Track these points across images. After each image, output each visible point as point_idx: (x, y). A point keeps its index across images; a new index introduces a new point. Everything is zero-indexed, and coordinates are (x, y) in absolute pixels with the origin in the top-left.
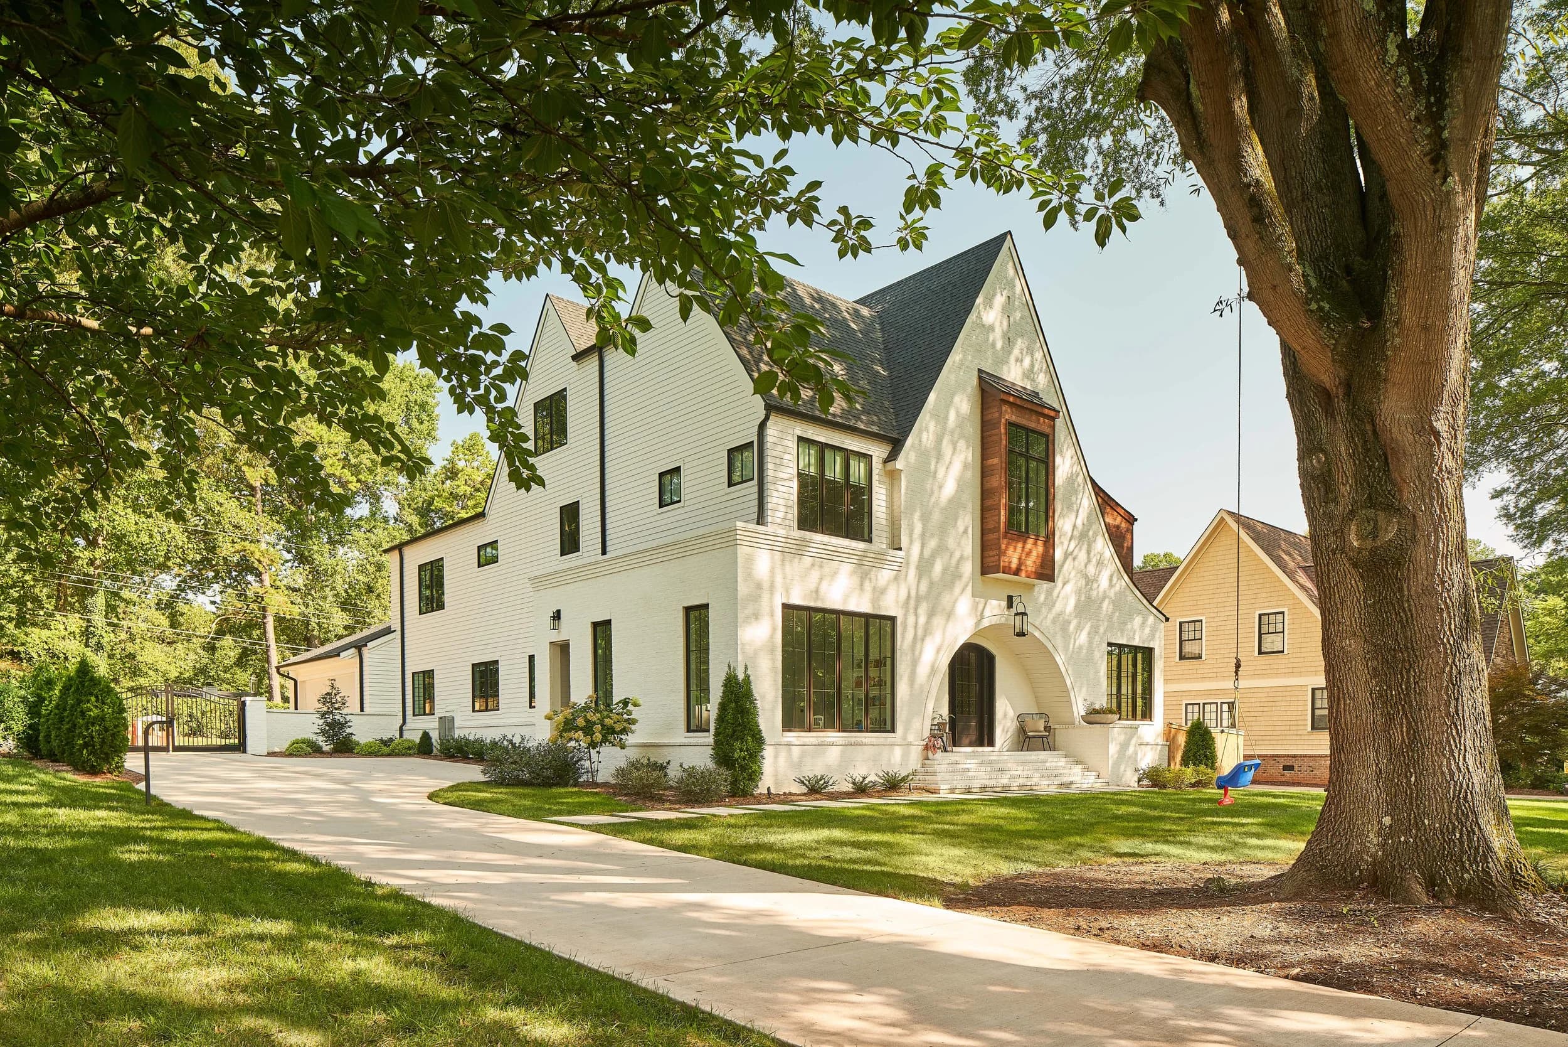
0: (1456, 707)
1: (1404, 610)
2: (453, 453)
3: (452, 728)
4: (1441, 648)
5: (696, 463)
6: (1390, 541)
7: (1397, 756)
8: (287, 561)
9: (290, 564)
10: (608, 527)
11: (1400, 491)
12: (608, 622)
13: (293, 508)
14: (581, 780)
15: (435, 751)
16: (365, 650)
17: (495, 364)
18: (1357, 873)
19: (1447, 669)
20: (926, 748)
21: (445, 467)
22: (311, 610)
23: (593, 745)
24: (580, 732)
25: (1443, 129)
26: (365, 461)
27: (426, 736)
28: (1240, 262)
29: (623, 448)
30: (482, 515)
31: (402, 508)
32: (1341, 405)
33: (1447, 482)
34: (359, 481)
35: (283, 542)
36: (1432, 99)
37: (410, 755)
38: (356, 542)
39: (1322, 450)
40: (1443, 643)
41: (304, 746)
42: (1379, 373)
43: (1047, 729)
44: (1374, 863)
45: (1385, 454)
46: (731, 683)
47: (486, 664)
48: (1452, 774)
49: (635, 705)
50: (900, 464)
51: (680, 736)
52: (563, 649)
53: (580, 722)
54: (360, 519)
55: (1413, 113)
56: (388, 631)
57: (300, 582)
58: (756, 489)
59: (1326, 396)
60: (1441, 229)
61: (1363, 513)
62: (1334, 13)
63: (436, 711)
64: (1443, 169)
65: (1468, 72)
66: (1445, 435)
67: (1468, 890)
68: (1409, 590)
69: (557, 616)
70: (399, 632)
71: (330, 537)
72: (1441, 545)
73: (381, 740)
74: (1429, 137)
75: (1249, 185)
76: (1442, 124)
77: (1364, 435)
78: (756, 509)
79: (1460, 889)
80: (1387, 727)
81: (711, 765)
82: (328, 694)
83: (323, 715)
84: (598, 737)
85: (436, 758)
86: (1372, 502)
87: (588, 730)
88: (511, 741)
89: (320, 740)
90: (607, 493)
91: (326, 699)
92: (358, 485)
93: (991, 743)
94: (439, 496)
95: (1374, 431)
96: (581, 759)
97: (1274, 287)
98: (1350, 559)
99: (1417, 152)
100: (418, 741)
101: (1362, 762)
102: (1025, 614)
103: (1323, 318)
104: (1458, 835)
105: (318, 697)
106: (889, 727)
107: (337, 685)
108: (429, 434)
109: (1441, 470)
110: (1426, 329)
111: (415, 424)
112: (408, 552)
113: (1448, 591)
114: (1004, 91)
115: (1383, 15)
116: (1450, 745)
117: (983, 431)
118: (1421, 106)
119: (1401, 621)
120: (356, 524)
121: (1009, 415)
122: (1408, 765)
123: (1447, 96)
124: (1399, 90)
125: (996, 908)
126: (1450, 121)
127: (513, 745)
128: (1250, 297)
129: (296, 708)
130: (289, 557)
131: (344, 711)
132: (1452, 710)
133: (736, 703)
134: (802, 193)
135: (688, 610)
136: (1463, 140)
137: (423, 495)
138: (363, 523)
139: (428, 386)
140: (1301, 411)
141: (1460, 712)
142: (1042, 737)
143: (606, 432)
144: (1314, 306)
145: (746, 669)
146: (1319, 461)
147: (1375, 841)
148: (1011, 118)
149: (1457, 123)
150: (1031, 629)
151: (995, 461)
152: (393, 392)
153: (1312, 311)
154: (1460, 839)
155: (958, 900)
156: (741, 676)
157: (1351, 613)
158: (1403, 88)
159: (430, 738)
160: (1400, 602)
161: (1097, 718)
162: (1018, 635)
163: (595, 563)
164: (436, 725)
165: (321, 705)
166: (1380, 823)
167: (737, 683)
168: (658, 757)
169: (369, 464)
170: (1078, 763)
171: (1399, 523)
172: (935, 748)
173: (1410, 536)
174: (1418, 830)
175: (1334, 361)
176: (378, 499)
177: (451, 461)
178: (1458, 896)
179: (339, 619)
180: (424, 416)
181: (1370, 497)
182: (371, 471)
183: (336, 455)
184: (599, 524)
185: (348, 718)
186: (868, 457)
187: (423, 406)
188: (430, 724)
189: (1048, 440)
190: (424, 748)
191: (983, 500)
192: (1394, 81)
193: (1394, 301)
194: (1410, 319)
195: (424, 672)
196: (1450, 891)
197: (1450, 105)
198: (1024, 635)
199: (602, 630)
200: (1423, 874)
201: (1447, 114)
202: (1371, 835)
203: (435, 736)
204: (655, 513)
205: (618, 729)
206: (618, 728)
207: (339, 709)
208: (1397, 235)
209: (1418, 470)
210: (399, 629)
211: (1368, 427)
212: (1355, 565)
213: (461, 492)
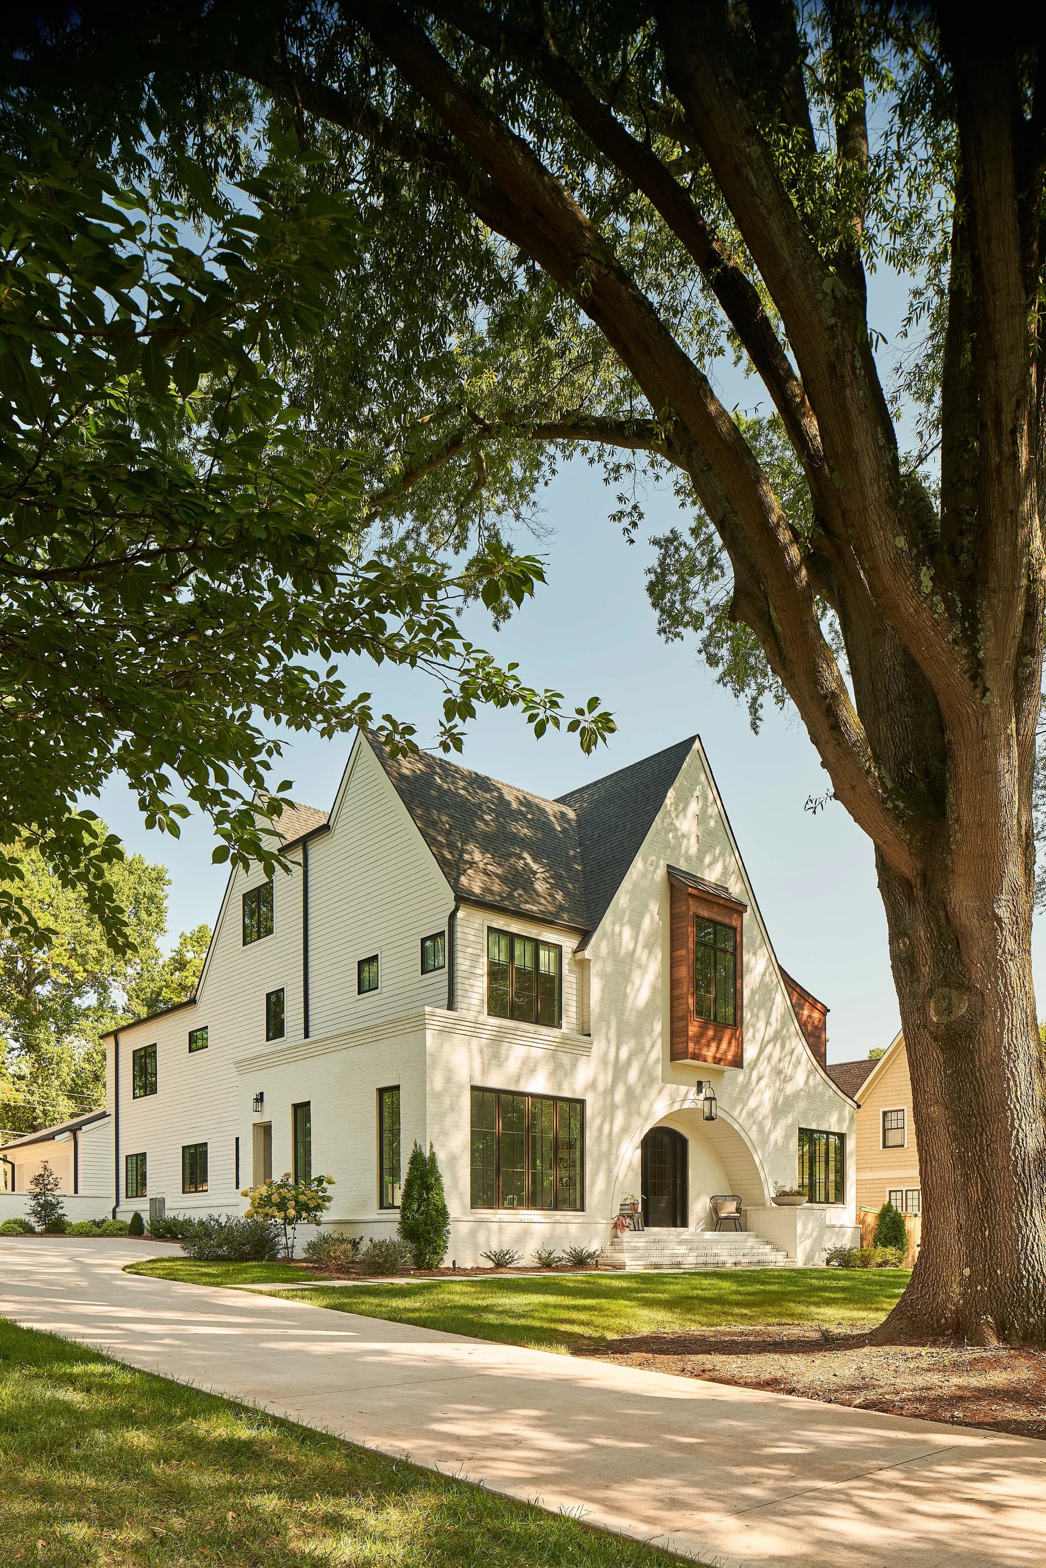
0: (1023, 1167)
1: (976, 1079)
2: (181, 944)
3: (163, 1208)
4: (1009, 1114)
5: (392, 951)
6: (962, 1016)
7: (974, 1212)
8: (13, 1049)
9: (16, 1053)
10: (310, 1013)
11: (969, 970)
12: (308, 1104)
13: (21, 998)
14: (279, 1256)
15: (146, 1232)
16: (80, 1134)
17: (93, 846)
18: (943, 1321)
19: (1014, 1133)
20: (616, 1226)
21: (173, 958)
22: (36, 1097)
23: (288, 1221)
24: (274, 1208)
25: (979, 650)
26: (91, 951)
27: (137, 1217)
28: (824, 765)
29: (324, 937)
30: (193, 1002)
31: (130, 998)
32: (919, 894)
33: (1011, 963)
34: (85, 971)
35: (10, 1030)
36: (967, 624)
37: (121, 1236)
38: (82, 1031)
39: (907, 935)
40: (1010, 1109)
41: (16, 1226)
42: (946, 865)
43: (738, 1210)
44: (956, 1312)
45: (957, 938)
46: (417, 1158)
47: (195, 1146)
48: (1020, 1228)
49: (330, 1183)
50: (587, 954)
51: (373, 1213)
52: (265, 1131)
53: (275, 1198)
54: (89, 1008)
55: (950, 636)
56: (104, 1115)
57: (26, 1070)
58: (446, 976)
59: (907, 884)
60: (984, 737)
61: (939, 991)
62: (871, 549)
63: (148, 1193)
64: (981, 685)
65: (996, 601)
66: (1007, 921)
67: (1033, 1333)
68: (980, 1061)
69: (260, 1098)
70: (113, 1117)
71: (57, 1026)
72: (1006, 1021)
73: (94, 1221)
74: (966, 657)
75: (825, 697)
76: (977, 645)
77: (938, 921)
78: (447, 995)
79: (1025, 1332)
80: (965, 1186)
81: (396, 1238)
82: (40, 1175)
83: (36, 1197)
84: (292, 1213)
85: (146, 1238)
86: (946, 981)
87: (282, 1206)
88: (217, 1221)
89: (32, 1220)
90: (310, 981)
91: (38, 1180)
92: (85, 975)
93: (684, 1224)
94: (167, 987)
95: (947, 917)
96: (277, 1236)
97: (853, 788)
98: (931, 1033)
99: (957, 670)
100: (129, 1222)
101: (946, 1219)
102: (714, 1099)
103: (898, 816)
104: (1025, 1283)
105: (31, 1179)
106: (578, 1207)
107: (49, 1166)
108: (157, 925)
109: (1004, 952)
110: (981, 826)
111: (143, 915)
112: (123, 1038)
113: (1014, 1062)
114: (688, 603)
115: (915, 551)
116: (1018, 1202)
117: (672, 924)
118: (957, 630)
119: (974, 1089)
120: (84, 1014)
121: (695, 908)
122: (982, 1220)
123: (979, 622)
124: (936, 616)
125: (618, 1356)
126: (983, 643)
127: (220, 1224)
128: (836, 796)
129: (13, 1190)
130: (16, 1045)
131: (57, 1193)
132: (1019, 1169)
133: (422, 1179)
134: (355, 703)
135: (381, 1091)
136: (996, 660)
137: (152, 986)
138: (90, 1013)
139: (157, 879)
140: (889, 899)
141: (1027, 1172)
142: (734, 1219)
143: (310, 922)
144: (890, 805)
145: (432, 1146)
146: (905, 945)
147: (957, 1291)
148: (696, 629)
149: (990, 645)
150: (721, 1114)
151: (683, 952)
152: (121, 884)
153: (888, 809)
154: (1027, 1288)
155: (587, 1350)
156: (428, 1155)
157: (934, 1084)
158: (939, 614)
159: (141, 1219)
160: (973, 1072)
161: (786, 1199)
162: (707, 1119)
163: (296, 1047)
164: (147, 1206)
165: (33, 1187)
166: (961, 1274)
167: (424, 1160)
168: (350, 1233)
169: (95, 954)
170: (768, 1243)
171: (969, 1000)
172: (623, 1227)
173: (979, 1013)
174: (991, 1280)
175: (911, 854)
176: (105, 988)
177: (179, 952)
178: (1024, 1339)
179: (65, 1106)
180: (152, 908)
181: (945, 977)
182: (97, 961)
183: (62, 945)
184: (302, 1010)
185: (60, 1199)
186: (559, 948)
187: (151, 898)
188: (142, 1206)
189: (735, 932)
190: (135, 1229)
191: (672, 989)
192: (931, 608)
193: (953, 801)
194: (967, 817)
195: (137, 1155)
196: (1017, 1335)
197: (983, 630)
198: (713, 1119)
199: (301, 1111)
200: (995, 1319)
201: (981, 637)
202: (954, 1286)
203: (146, 1217)
204: (354, 999)
205: (311, 1206)
206: (312, 1204)
207: (51, 1190)
208: (949, 742)
209: (984, 951)
210: (113, 1113)
211: (942, 914)
212: (936, 1039)
213: (189, 982)
